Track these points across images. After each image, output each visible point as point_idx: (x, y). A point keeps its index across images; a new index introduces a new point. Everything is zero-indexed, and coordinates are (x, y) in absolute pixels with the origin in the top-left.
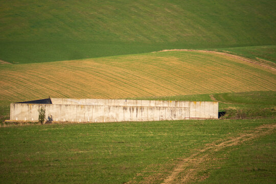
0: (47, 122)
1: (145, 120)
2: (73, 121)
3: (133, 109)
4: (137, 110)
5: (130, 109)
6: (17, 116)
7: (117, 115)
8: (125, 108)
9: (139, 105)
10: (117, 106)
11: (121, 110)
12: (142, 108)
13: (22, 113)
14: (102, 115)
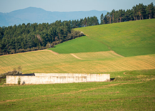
0: (23, 84)
1: (67, 82)
2: (34, 83)
3: (61, 78)
4: (63, 78)
5: (60, 78)
6: (9, 81)
7: (54, 80)
8: (57, 77)
9: (64, 76)
10: (54, 77)
11: (56, 78)
12: (65, 77)
13: (12, 80)
14: (47, 81)
